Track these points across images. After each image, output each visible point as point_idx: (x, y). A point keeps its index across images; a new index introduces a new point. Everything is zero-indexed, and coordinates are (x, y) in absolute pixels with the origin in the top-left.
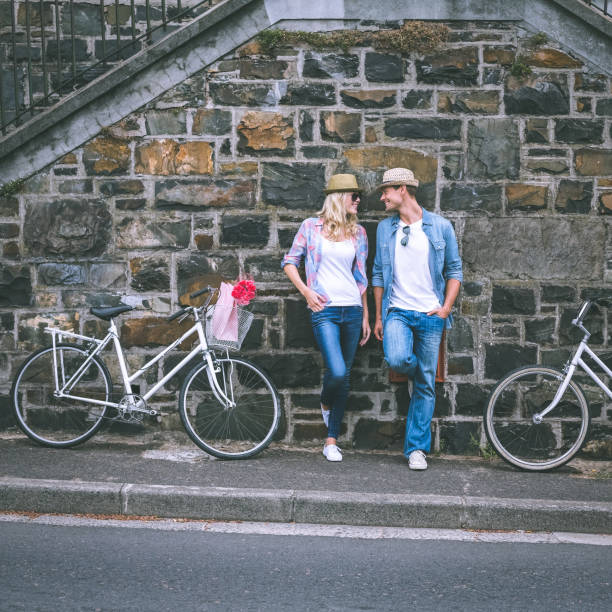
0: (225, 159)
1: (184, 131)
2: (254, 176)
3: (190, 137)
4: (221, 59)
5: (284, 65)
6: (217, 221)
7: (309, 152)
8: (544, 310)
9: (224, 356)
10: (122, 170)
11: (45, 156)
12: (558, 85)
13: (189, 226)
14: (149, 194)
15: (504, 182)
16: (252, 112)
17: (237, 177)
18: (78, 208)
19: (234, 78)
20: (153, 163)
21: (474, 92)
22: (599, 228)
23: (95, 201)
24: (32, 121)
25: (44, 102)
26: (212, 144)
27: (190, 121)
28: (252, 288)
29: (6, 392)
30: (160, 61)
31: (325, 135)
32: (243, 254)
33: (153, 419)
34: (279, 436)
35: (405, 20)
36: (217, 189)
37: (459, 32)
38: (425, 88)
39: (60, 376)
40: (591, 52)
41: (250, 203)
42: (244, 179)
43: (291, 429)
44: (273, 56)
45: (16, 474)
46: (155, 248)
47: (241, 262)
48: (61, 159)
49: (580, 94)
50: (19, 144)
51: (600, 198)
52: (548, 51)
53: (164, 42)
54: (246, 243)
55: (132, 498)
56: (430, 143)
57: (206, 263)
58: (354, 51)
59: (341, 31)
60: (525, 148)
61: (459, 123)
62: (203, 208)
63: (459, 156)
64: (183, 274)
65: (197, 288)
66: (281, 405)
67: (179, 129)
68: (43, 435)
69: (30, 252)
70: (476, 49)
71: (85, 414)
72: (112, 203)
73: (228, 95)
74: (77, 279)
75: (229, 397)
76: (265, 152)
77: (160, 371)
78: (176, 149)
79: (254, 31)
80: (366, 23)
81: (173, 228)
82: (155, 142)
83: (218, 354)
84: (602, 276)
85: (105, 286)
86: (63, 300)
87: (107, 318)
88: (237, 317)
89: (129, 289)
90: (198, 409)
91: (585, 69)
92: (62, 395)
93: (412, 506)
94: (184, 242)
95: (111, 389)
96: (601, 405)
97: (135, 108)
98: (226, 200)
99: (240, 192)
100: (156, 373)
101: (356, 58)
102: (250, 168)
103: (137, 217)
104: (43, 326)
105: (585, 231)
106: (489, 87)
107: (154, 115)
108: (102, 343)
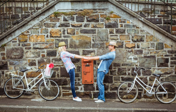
0: (47, 39)
1: (39, 33)
2: (53, 42)
3: (40, 34)
4: (46, 18)
5: (59, 19)
6: (46, 51)
7: (64, 37)
8: (114, 68)
9: (48, 79)
10: (26, 41)
11: (10, 39)
12: (116, 22)
13: (40, 52)
14: (32, 46)
15: (105, 42)
16: (53, 29)
17: (50, 42)
18: (17, 49)
19: (49, 22)
20: (32, 40)
21: (98, 24)
22: (125, 51)
23: (21, 48)
24: (7, 32)
25: (10, 28)
26: (45, 36)
27: (40, 31)
28: (53, 65)
29: (3, 87)
30: (34, 19)
31: (68, 33)
32: (51, 58)
33: (33, 93)
34: (59, 95)
35: (84, 9)
36: (46, 45)
37: (95, 11)
38: (88, 23)
39: (14, 84)
40: (123, 15)
41: (52, 48)
42: (51, 42)
43: (62, 94)
44: (57, 17)
45: (4, 104)
46: (33, 57)
47: (51, 60)
48: (13, 39)
49: (121, 23)
50: (5, 36)
51: (125, 45)
52: (114, 15)
53: (34, 15)
54: (52, 56)
55: (28, 109)
56: (89, 34)
57: (43, 60)
58: (73, 16)
59: (71, 12)
60: (109, 35)
61: (95, 30)
62: (43, 49)
63: (96, 37)
64: (39, 62)
65: (42, 65)
66: (60, 89)
67: (38, 32)
68: (11, 96)
69: (7, 58)
70: (99, 15)
71: (19, 92)
72: (24, 48)
73: (48, 26)
74: (17, 64)
75: (49, 88)
76: (55, 37)
77: (35, 83)
78: (37, 37)
79: (53, 12)
80: (76, 10)
81: (37, 53)
82: (33, 35)
83: (46, 79)
84: (126, 61)
85: (23, 65)
86: (14, 68)
87: (23, 72)
88: (50, 71)
89: (28, 66)
90: (43, 90)
91: (121, 18)
92: (14, 88)
93: (86, 110)
94: (39, 56)
95: (24, 86)
96: (126, 88)
97: (29, 28)
98: (48, 47)
99: (50, 45)
100: (34, 83)
101: (74, 17)
102: (52, 40)
103: (29, 51)
104: (10, 73)
105: (122, 52)
106: (102, 23)
107: (32, 30)
108: (22, 77)
